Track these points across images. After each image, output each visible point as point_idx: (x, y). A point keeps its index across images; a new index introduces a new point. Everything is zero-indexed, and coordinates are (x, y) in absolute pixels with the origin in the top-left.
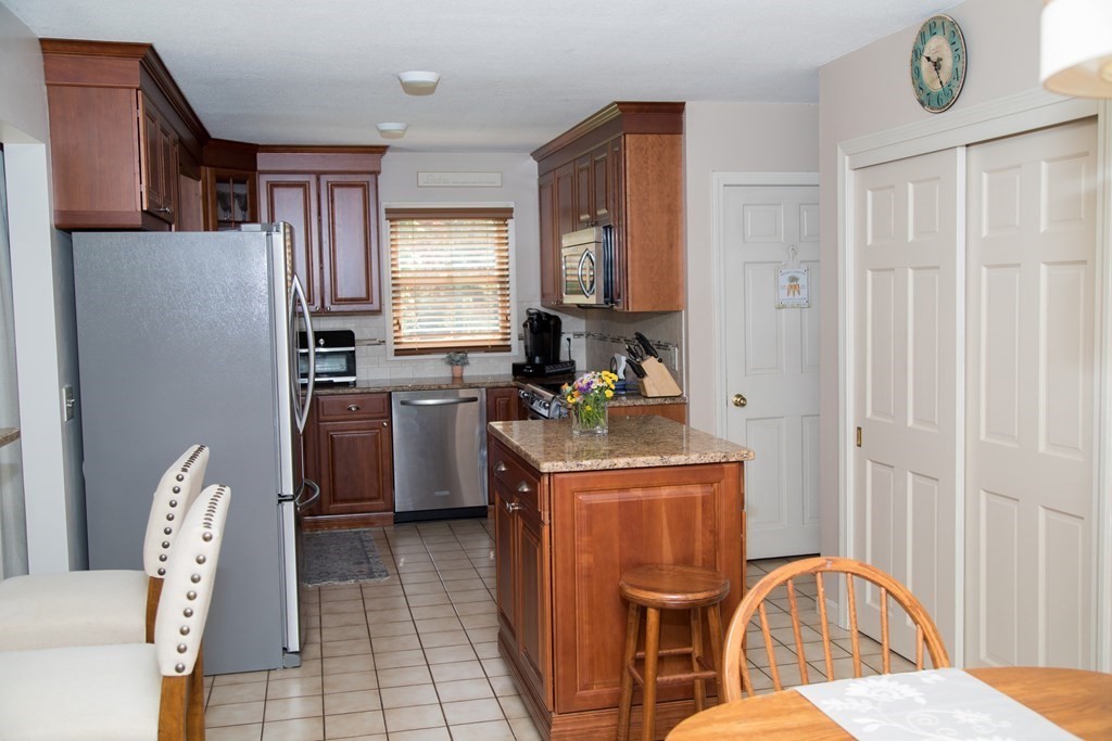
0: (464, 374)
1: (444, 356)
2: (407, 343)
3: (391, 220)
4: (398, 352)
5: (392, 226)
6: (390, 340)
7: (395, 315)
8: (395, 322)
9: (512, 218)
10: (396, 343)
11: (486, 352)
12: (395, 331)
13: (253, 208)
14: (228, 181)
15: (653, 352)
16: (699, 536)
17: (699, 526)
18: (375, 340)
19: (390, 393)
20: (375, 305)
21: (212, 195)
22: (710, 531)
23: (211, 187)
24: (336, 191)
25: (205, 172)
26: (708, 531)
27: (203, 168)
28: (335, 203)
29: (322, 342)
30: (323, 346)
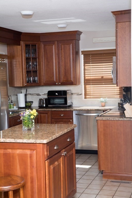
13: (39, 53)
14: (30, 45)
15: (128, 101)
16: (29, 167)
17: (29, 164)
18: (79, 93)
19: (73, 111)
20: (74, 83)
21: (24, 50)
22: (33, 166)
23: (24, 47)
24: (63, 46)
25: (22, 43)
26: (32, 166)
27: (21, 42)
28: (62, 50)
29: (57, 94)
30: (57, 95)
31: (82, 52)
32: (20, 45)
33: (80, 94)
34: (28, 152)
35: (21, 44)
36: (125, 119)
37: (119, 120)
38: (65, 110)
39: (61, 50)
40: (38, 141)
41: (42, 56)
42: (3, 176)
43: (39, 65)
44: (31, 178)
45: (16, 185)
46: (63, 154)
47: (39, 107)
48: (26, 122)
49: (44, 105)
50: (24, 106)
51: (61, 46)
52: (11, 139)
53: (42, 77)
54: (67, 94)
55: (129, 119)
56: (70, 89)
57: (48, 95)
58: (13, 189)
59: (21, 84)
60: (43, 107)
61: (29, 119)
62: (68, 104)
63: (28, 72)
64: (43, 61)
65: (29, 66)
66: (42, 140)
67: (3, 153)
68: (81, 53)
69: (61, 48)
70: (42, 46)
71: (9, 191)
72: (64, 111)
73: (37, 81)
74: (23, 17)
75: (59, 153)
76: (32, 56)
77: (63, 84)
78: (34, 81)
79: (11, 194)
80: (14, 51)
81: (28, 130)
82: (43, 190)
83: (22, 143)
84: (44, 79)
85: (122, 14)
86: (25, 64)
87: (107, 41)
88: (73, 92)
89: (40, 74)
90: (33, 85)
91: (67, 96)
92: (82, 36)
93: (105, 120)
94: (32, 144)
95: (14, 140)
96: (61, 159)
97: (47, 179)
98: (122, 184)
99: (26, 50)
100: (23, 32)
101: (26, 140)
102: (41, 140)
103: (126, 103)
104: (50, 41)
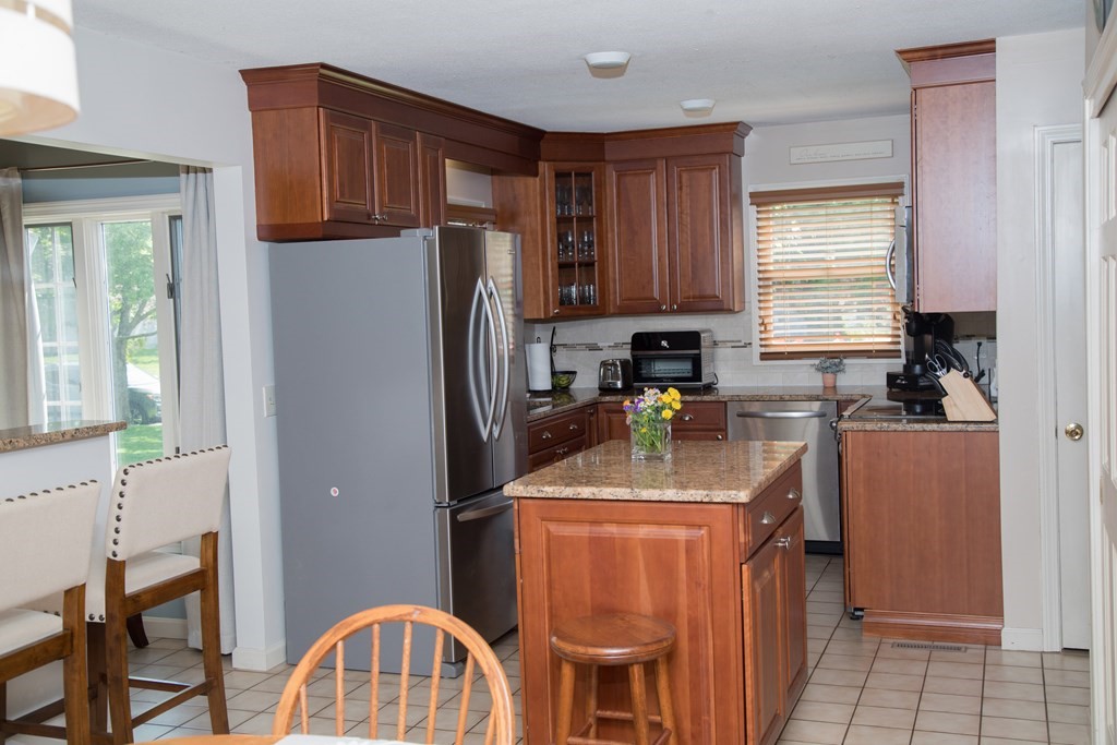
0: (838, 384)
1: (817, 362)
2: (778, 345)
3: (758, 206)
4: (765, 356)
5: (758, 212)
6: (756, 342)
7: (762, 313)
8: (761, 321)
9: (902, 195)
10: (761, 346)
11: (869, 357)
12: (761, 332)
13: (599, 201)
14: (570, 175)
15: (957, 364)
16: (683, 587)
17: (683, 575)
18: (740, 341)
19: (725, 402)
20: (725, 302)
21: (550, 191)
22: (696, 583)
23: (550, 182)
24: (685, 176)
25: (544, 167)
26: (694, 582)
27: (541, 164)
28: (684, 190)
29: (664, 343)
30: (665, 348)
31: (752, 195)
32: (536, 175)
33: (742, 344)
34: (680, 534)
35: (541, 170)
36: (946, 426)
37: (924, 431)
38: (699, 398)
39: (681, 188)
40: (719, 496)
41: (612, 211)
42: (589, 614)
43: (601, 243)
44: (689, 623)
45: (655, 642)
46: (780, 544)
47: (600, 389)
48: (644, 430)
49: (619, 384)
50: (548, 386)
51: (680, 177)
52: (618, 489)
53: (611, 285)
54: (702, 343)
55: (959, 426)
56: (708, 327)
57: (633, 349)
58: (647, 658)
59: (539, 309)
60: (614, 391)
61: (655, 421)
62: (705, 380)
63: (565, 267)
64: (613, 230)
65: (567, 247)
66: (734, 492)
67: (589, 537)
68: (746, 200)
69: (681, 182)
70: (612, 176)
71: (632, 664)
72: (693, 402)
73: (594, 300)
74: (594, 75)
75: (771, 541)
76: (576, 211)
77: (686, 309)
78: (583, 299)
79: (637, 673)
80: (515, 198)
81: (648, 459)
82: (733, 665)
83: (660, 501)
84: (616, 292)
85: (934, 58)
86: (552, 241)
87: (871, 156)
88: (719, 337)
89: (603, 273)
90: (582, 312)
91: (703, 350)
92: (751, 141)
93: (874, 431)
94: (694, 506)
95: (629, 490)
96: (777, 560)
97: (746, 629)
98: (936, 654)
99: (556, 190)
100: (548, 130)
101: (675, 490)
102: (730, 492)
103: (948, 371)
104: (641, 160)
